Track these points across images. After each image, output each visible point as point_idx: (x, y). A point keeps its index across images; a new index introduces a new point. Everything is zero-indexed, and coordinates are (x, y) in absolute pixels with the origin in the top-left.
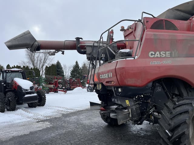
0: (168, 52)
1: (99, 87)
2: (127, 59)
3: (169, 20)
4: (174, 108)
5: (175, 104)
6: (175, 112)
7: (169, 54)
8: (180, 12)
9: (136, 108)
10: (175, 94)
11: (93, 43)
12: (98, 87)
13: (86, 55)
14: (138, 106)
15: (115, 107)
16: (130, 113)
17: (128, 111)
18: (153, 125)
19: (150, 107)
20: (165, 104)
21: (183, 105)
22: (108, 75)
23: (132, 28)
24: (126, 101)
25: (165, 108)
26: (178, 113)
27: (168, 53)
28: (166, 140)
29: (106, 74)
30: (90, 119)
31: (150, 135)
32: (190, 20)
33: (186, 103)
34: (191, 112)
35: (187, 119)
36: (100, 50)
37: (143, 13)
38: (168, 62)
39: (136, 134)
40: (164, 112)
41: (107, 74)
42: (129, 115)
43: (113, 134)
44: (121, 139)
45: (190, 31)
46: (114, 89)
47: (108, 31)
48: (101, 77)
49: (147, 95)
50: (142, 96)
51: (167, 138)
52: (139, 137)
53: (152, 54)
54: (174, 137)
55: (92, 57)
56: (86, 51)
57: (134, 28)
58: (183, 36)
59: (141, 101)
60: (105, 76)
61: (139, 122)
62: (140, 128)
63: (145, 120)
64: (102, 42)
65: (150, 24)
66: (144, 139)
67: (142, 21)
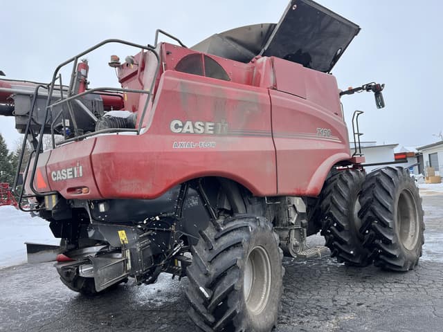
0: (210, 124)
1: (51, 203)
2: (120, 133)
3: (213, 56)
4: (216, 239)
5: (219, 230)
6: (217, 247)
7: (211, 128)
8: (236, 44)
9: (143, 247)
10: (224, 209)
11: (35, 87)
12: (49, 203)
13: (14, 118)
14: (147, 241)
15: (97, 249)
16: (127, 260)
17: (124, 255)
18: (180, 279)
19: (174, 242)
20: (200, 232)
21: (232, 230)
22: (73, 171)
23: (135, 62)
24: (120, 232)
25: (201, 240)
26: (222, 248)
27: (210, 126)
28: (201, 309)
29: (69, 170)
30: (30, 287)
31: (175, 303)
32: (253, 62)
33: (239, 226)
34: (245, 245)
35: (239, 258)
36: (51, 106)
37: (159, 33)
38: (209, 145)
39: (145, 306)
40: (198, 249)
41: (71, 169)
42: (125, 266)
43: (89, 315)
44: (109, 324)
45: (251, 85)
46: (90, 206)
47: (73, 62)
48: (54, 176)
49: (168, 214)
50: (158, 218)
51: (203, 304)
52: (152, 311)
53: (177, 126)
54: (216, 298)
55: (32, 123)
56: (14, 107)
57: (140, 63)
58: (237, 93)
59: (154, 230)
60: (65, 175)
61: (150, 278)
62: (156, 290)
63: (162, 271)
64: (59, 87)
65: (176, 59)
66: (162, 313)
67: (158, 50)
